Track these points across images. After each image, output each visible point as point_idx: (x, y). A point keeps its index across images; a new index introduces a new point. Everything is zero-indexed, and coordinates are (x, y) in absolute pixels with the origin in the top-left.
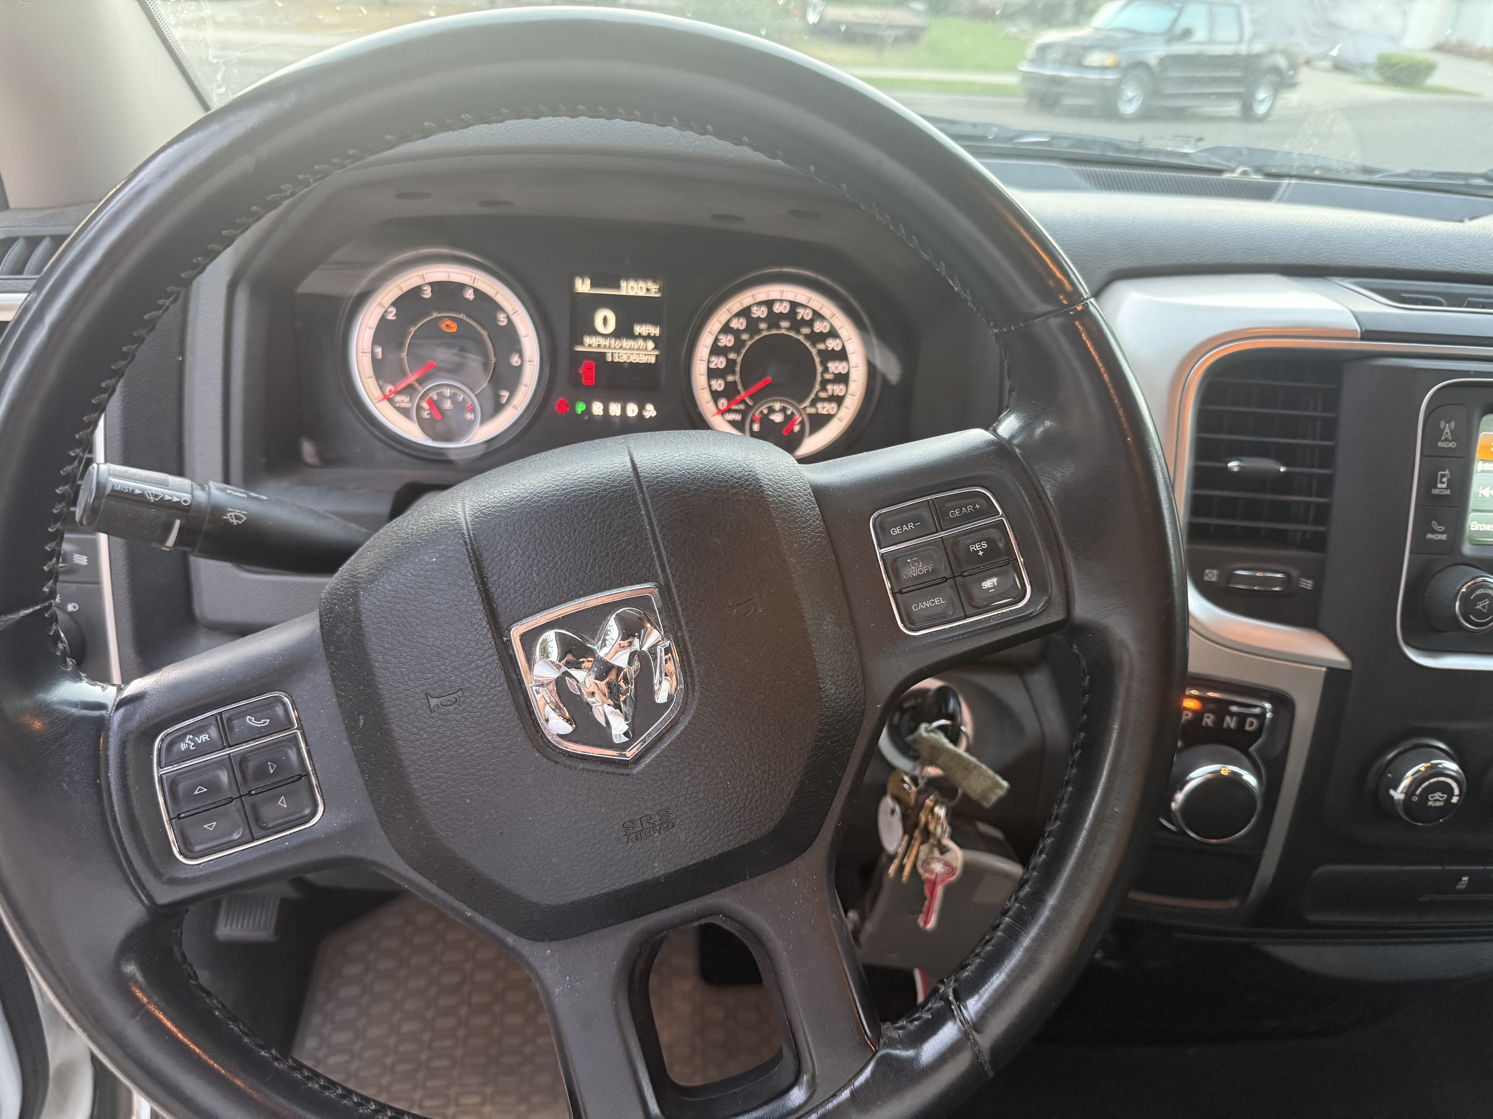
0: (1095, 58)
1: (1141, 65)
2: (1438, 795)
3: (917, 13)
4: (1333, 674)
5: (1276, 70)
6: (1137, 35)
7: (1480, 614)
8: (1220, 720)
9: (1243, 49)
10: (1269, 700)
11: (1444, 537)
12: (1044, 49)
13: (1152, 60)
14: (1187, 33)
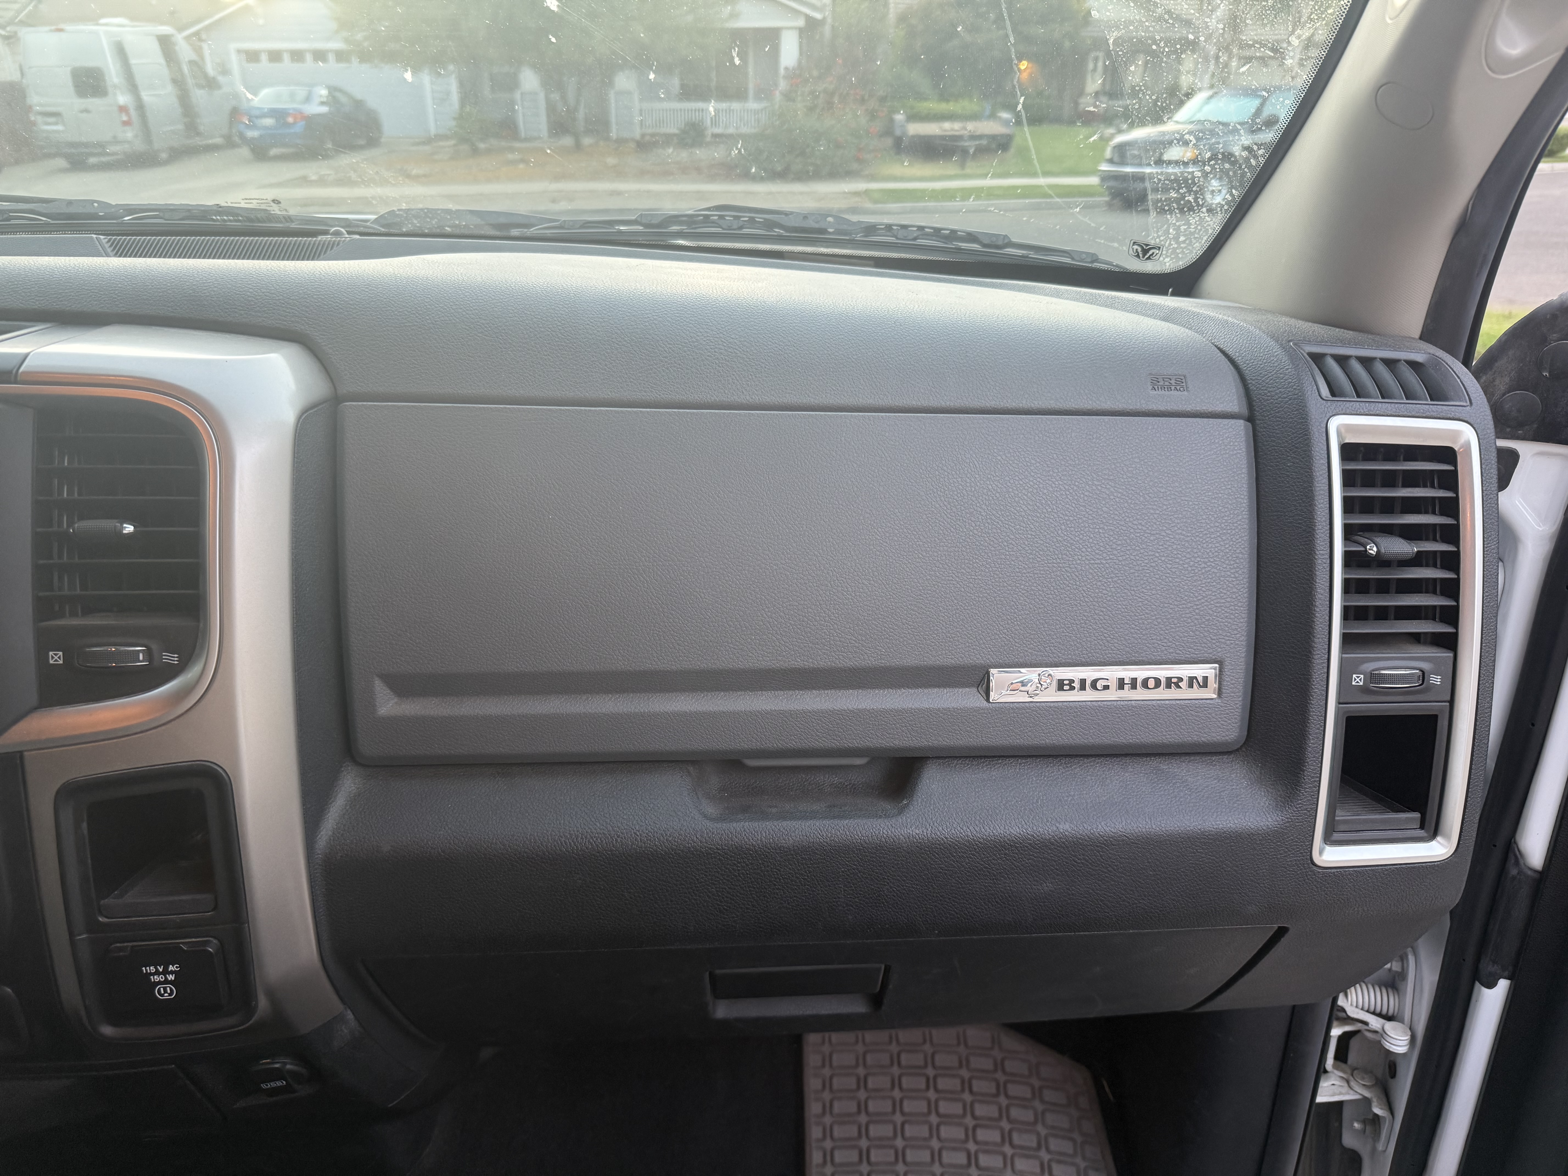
0: (1174, 153)
3: (1005, 123)
6: (1223, 126)
12: (1121, 148)
13: (1238, 152)
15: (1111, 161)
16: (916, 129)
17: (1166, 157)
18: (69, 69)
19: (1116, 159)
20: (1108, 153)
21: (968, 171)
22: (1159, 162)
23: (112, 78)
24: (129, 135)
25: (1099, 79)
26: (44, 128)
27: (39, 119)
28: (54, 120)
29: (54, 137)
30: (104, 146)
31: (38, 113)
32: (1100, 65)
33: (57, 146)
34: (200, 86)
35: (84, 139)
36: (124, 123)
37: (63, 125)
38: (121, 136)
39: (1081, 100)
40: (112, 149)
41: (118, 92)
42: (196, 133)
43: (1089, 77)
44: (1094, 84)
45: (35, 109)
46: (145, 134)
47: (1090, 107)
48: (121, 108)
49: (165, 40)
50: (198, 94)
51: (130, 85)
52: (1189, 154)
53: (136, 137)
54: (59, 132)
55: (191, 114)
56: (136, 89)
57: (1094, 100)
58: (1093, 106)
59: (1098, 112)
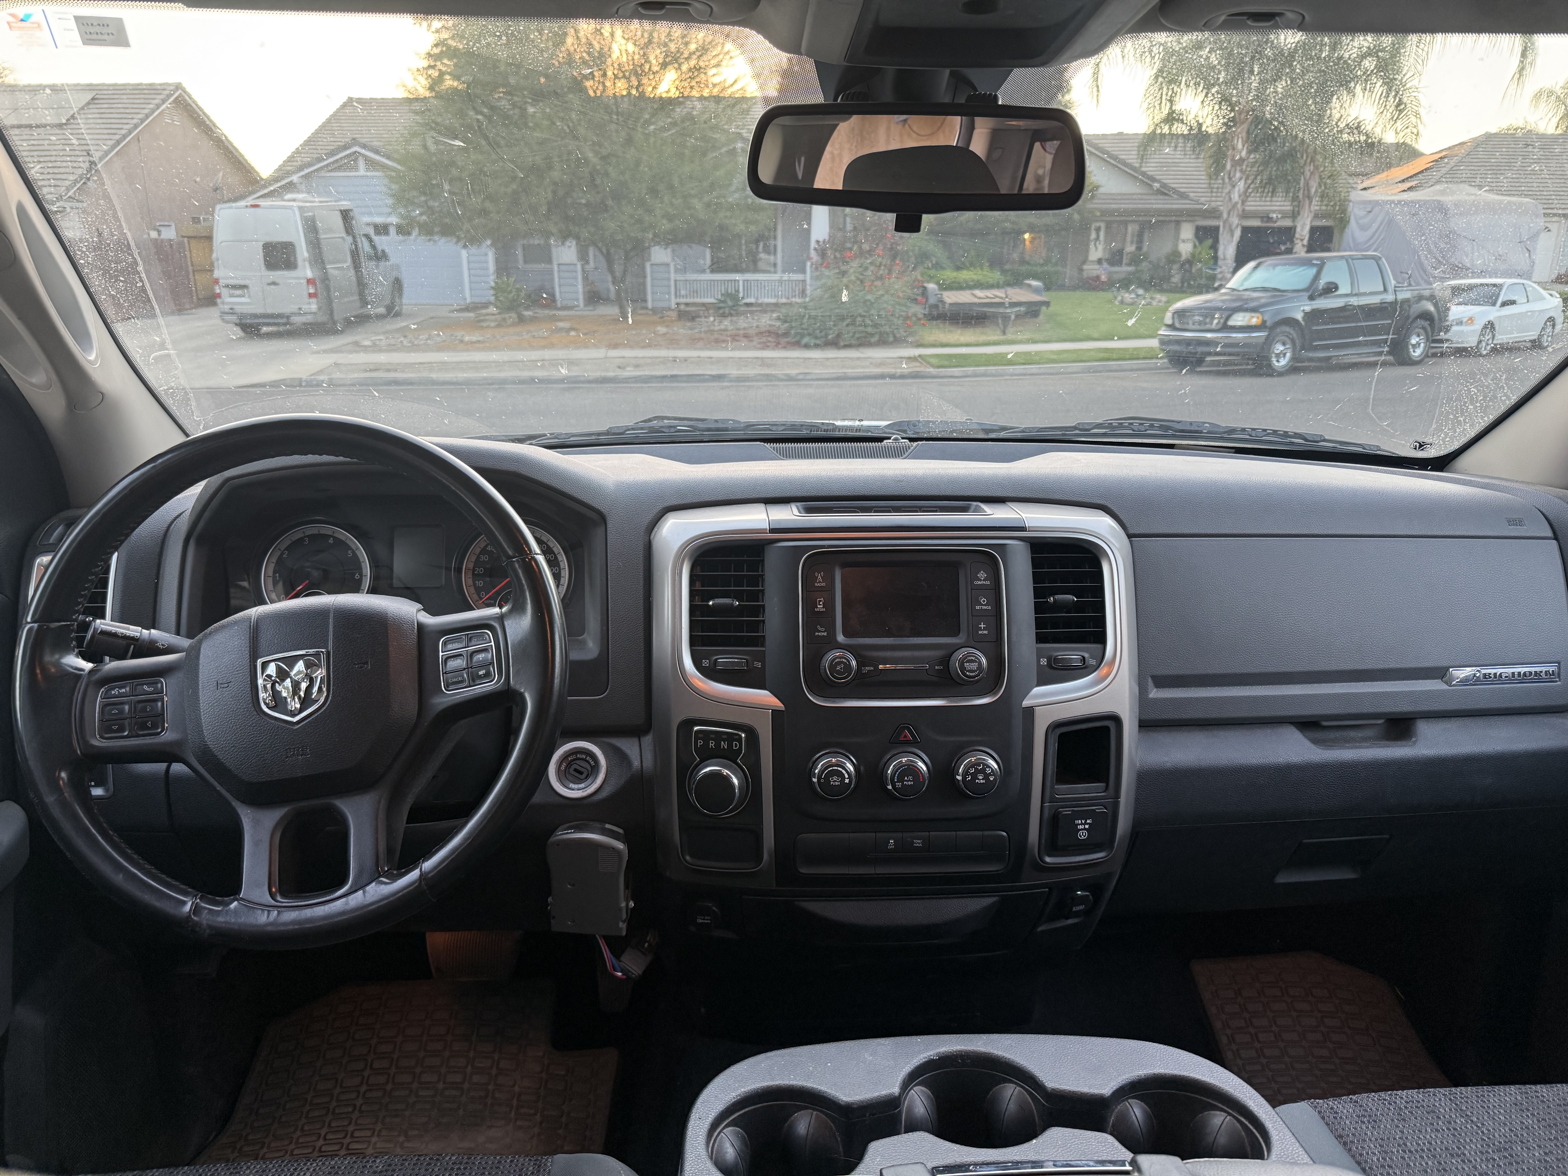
0: (1239, 319)
1: (1290, 322)
2: (835, 778)
3: (1036, 291)
4: (775, 713)
5: (1426, 316)
6: (1277, 294)
7: (839, 672)
8: (718, 745)
9: (1390, 298)
10: (744, 731)
11: (825, 634)
12: (1181, 314)
13: (1299, 316)
14: (1331, 289)
15: (1172, 327)
16: (951, 297)
17: (1231, 323)
18: (262, 244)
19: (1177, 325)
20: (1168, 319)
21: (1009, 336)
22: (1225, 327)
23: (303, 252)
24: (314, 307)
25: (1100, 247)
26: (228, 299)
27: (225, 292)
28: (238, 292)
29: (239, 309)
30: (288, 317)
31: (227, 286)
32: (1102, 234)
33: (242, 316)
34: (370, 258)
35: (270, 311)
36: (310, 295)
37: (249, 297)
38: (305, 307)
39: (1085, 267)
40: (297, 320)
41: (307, 265)
42: (364, 302)
43: (1092, 246)
44: (1096, 252)
45: (222, 282)
46: (328, 305)
47: (1095, 273)
48: (309, 281)
49: (346, 215)
50: (369, 267)
51: (318, 259)
52: (1255, 320)
53: (319, 309)
54: (246, 304)
55: (361, 284)
56: (323, 262)
57: (1097, 267)
58: (1098, 272)
59: (1104, 278)
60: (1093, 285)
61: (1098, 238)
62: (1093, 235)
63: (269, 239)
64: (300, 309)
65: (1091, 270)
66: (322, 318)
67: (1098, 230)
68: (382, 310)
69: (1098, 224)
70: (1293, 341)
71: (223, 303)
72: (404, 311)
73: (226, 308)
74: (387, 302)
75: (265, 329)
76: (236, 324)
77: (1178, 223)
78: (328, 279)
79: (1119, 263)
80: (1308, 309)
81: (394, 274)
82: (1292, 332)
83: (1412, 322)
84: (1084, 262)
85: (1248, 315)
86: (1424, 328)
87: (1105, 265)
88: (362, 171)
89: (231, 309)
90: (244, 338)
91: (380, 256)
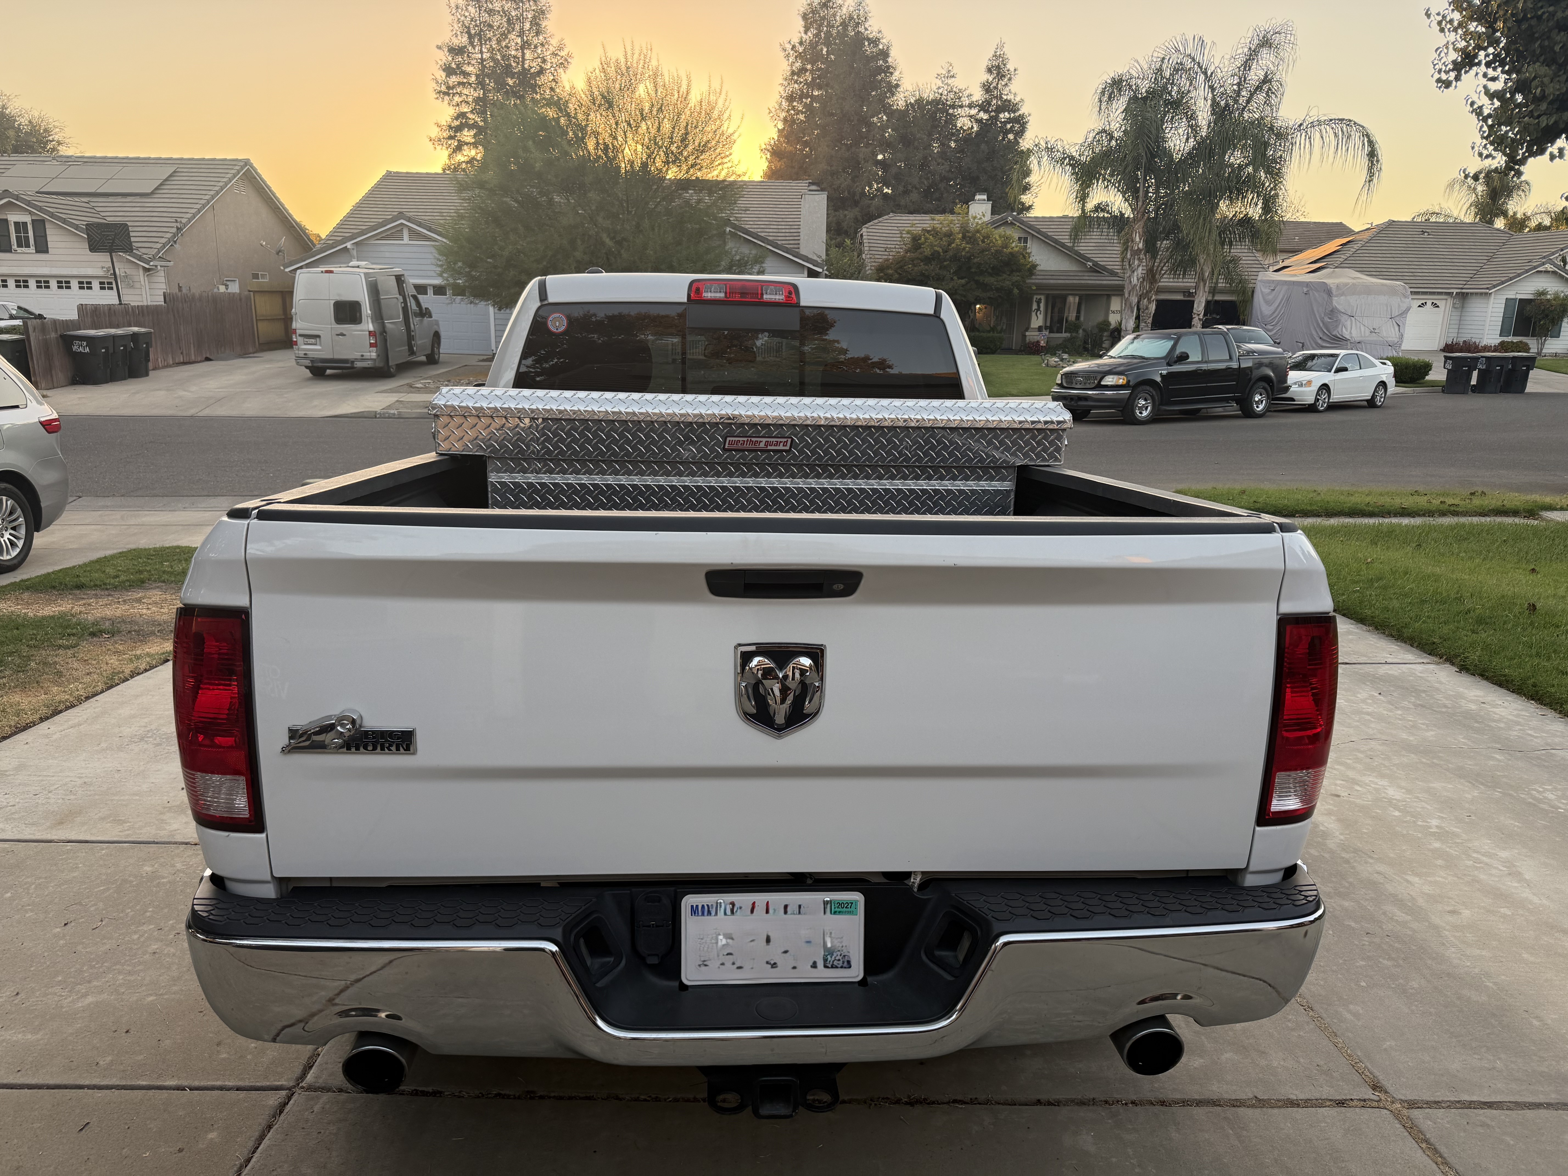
0: (1109, 380)
1: (1151, 382)
5: (1266, 379)
6: (1144, 361)
9: (1235, 365)
13: (1159, 379)
14: (1184, 357)
15: (1061, 386)
17: (1103, 383)
18: (333, 302)
19: (1065, 384)
20: (1059, 379)
22: (1099, 386)
23: (367, 310)
24: (374, 355)
25: (1041, 317)
26: (304, 347)
27: (300, 340)
28: (313, 341)
29: (311, 354)
30: (353, 362)
31: (301, 335)
32: (1042, 305)
33: (313, 361)
34: (416, 315)
35: (337, 356)
36: (371, 345)
37: (320, 345)
38: (367, 355)
39: (1027, 333)
40: (359, 365)
41: (370, 321)
42: (412, 352)
43: (1034, 314)
44: (1037, 321)
45: (298, 332)
46: (385, 354)
47: (1036, 339)
48: (371, 333)
49: (399, 279)
50: (414, 321)
51: (378, 315)
52: (1121, 381)
53: (378, 356)
54: (316, 350)
55: (410, 338)
56: (382, 318)
57: (1037, 333)
58: (1038, 338)
59: (1042, 343)
60: (1033, 349)
61: (1038, 309)
62: (1035, 306)
63: (338, 298)
64: (362, 356)
65: (1032, 336)
66: (379, 364)
67: (1039, 302)
68: (424, 358)
69: (1039, 297)
70: (1152, 397)
71: (298, 349)
72: (441, 359)
73: (301, 354)
74: (429, 352)
75: (329, 372)
76: (307, 367)
77: (1109, 297)
78: (385, 332)
79: (1059, 331)
80: (1164, 372)
81: (435, 328)
82: (1151, 390)
83: (1255, 383)
84: (1027, 329)
85: (1116, 377)
86: (1264, 388)
87: (1046, 333)
88: (406, 240)
89: (305, 354)
90: (309, 379)
91: (424, 313)
